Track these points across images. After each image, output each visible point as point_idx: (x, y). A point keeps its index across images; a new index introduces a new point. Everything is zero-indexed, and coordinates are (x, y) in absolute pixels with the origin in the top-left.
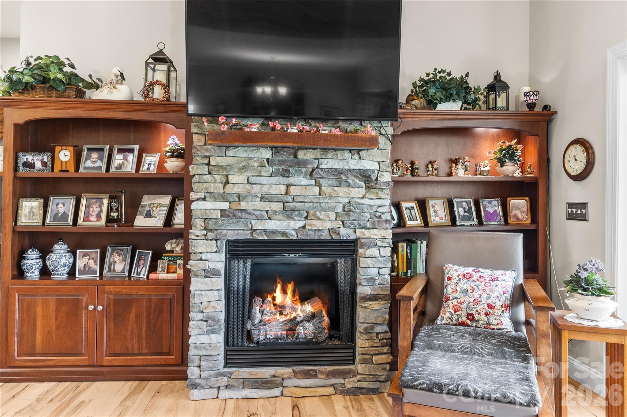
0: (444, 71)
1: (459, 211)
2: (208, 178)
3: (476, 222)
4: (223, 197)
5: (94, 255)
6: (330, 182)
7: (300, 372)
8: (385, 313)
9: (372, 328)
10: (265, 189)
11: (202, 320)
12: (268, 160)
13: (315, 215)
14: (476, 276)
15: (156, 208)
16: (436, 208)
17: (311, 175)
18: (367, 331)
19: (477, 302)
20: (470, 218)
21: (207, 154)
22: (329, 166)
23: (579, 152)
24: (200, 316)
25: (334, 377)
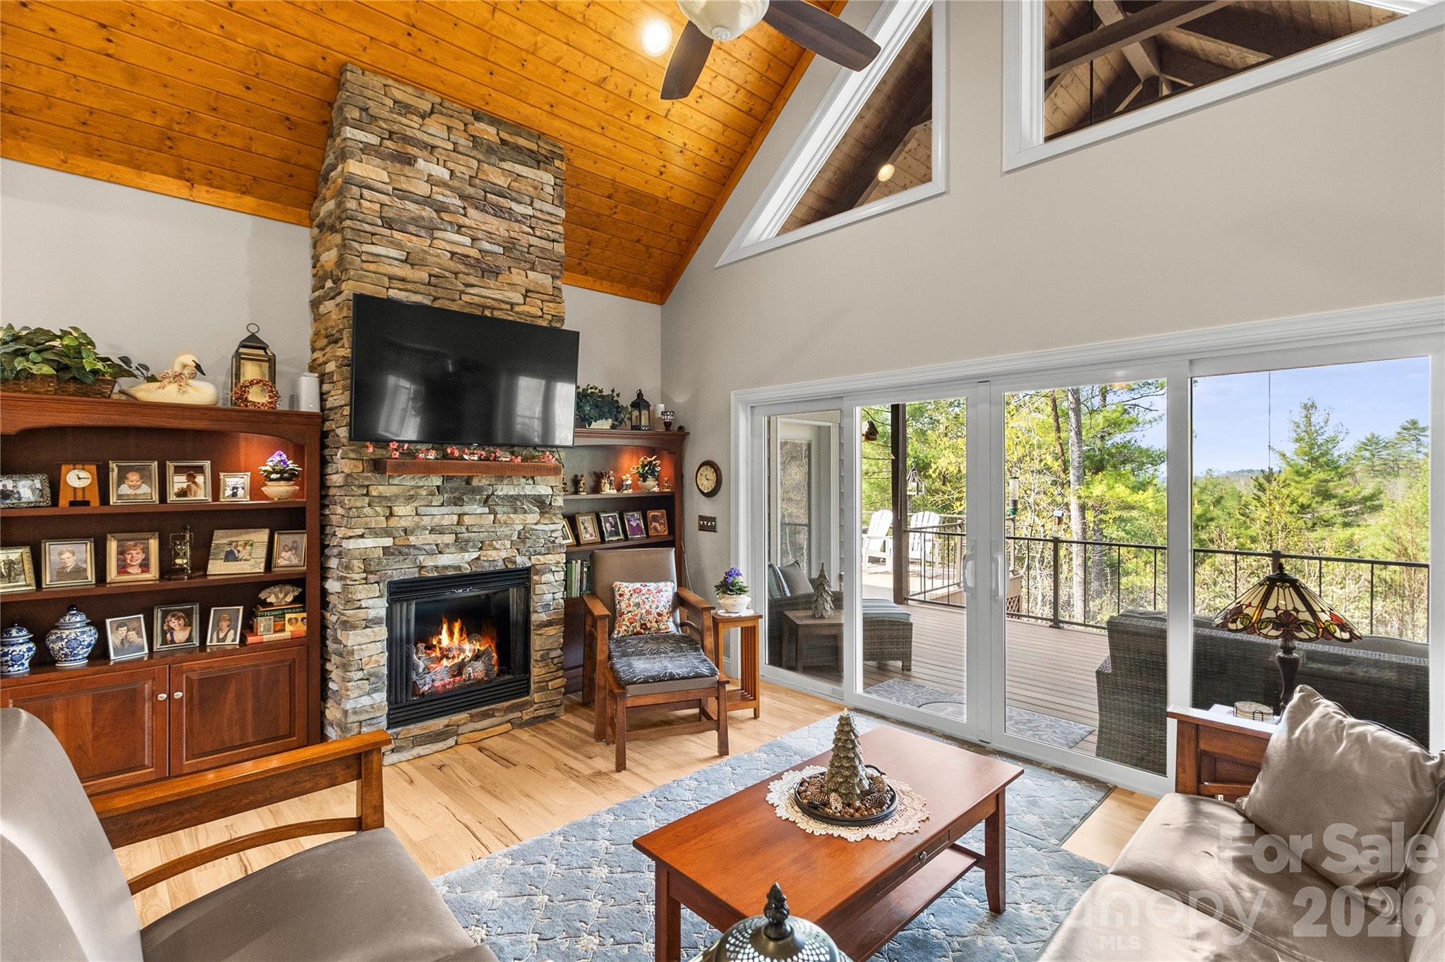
0: (596, 388)
1: (607, 527)
2: (367, 510)
3: (622, 537)
4: (387, 533)
5: (135, 624)
6: (505, 509)
7: (477, 715)
8: (560, 636)
9: (548, 654)
10: (437, 520)
11: (361, 679)
12: (438, 487)
13: (491, 545)
14: (644, 590)
15: (244, 548)
16: (586, 525)
17: (486, 501)
18: (543, 658)
19: (648, 612)
20: (617, 534)
21: (367, 483)
22: (505, 492)
23: (709, 473)
24: (360, 675)
25: (512, 712)
